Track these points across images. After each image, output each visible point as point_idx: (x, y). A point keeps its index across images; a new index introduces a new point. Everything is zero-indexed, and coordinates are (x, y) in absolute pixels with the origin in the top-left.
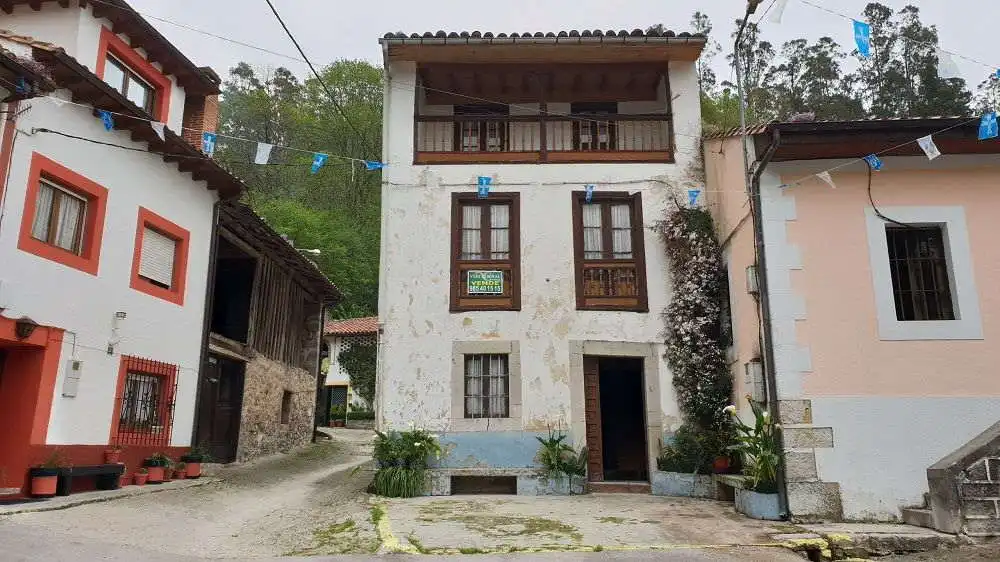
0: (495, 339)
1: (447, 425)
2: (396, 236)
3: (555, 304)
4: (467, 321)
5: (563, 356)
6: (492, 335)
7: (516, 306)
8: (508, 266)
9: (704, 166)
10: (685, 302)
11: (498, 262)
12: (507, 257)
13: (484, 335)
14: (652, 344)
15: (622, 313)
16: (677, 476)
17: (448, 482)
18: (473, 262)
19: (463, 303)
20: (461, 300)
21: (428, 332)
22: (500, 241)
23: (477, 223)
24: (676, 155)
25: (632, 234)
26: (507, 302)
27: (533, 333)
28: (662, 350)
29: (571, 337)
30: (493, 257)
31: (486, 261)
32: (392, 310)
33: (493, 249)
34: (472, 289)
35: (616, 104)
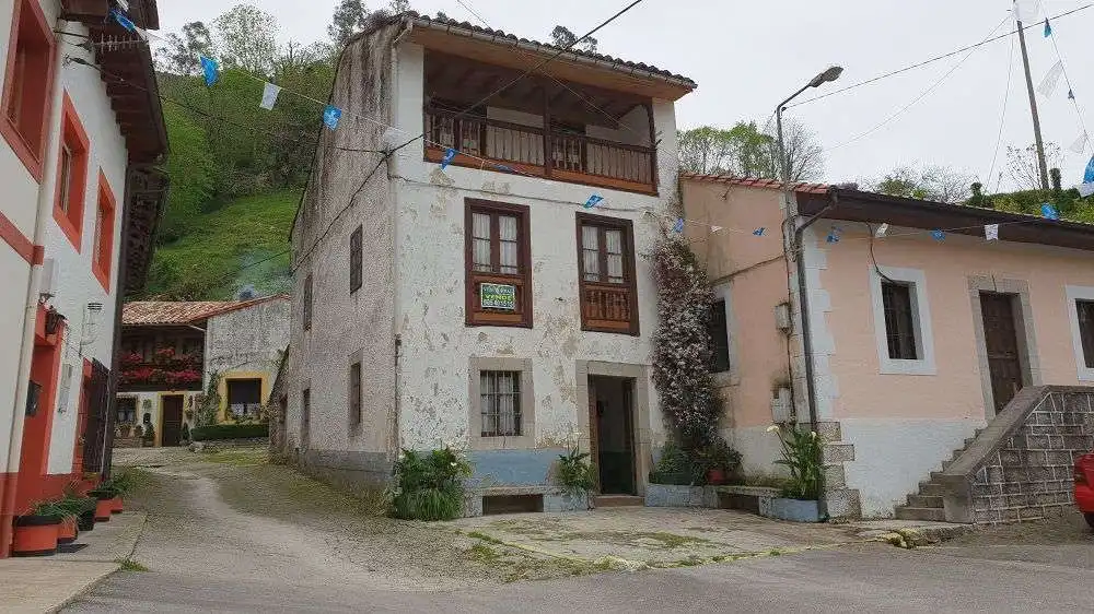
0: (510, 356)
1: (465, 443)
2: (409, 238)
3: (563, 324)
4: (482, 337)
5: (570, 375)
6: (508, 351)
7: (527, 323)
8: (519, 282)
9: (682, 203)
10: (682, 329)
11: (508, 276)
12: (515, 271)
13: (498, 351)
14: (642, 366)
15: (620, 335)
16: (674, 488)
17: (480, 502)
18: (483, 274)
19: (477, 316)
20: (476, 314)
21: (444, 345)
22: (508, 255)
23: (486, 234)
24: (659, 189)
25: (623, 260)
26: (518, 318)
27: (544, 352)
28: (650, 371)
29: (579, 355)
30: (503, 270)
31: (496, 275)
32: (406, 320)
33: (502, 262)
34: (486, 303)
35: (584, 127)
